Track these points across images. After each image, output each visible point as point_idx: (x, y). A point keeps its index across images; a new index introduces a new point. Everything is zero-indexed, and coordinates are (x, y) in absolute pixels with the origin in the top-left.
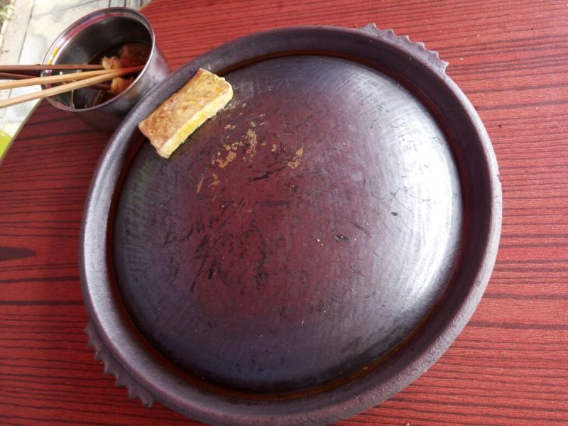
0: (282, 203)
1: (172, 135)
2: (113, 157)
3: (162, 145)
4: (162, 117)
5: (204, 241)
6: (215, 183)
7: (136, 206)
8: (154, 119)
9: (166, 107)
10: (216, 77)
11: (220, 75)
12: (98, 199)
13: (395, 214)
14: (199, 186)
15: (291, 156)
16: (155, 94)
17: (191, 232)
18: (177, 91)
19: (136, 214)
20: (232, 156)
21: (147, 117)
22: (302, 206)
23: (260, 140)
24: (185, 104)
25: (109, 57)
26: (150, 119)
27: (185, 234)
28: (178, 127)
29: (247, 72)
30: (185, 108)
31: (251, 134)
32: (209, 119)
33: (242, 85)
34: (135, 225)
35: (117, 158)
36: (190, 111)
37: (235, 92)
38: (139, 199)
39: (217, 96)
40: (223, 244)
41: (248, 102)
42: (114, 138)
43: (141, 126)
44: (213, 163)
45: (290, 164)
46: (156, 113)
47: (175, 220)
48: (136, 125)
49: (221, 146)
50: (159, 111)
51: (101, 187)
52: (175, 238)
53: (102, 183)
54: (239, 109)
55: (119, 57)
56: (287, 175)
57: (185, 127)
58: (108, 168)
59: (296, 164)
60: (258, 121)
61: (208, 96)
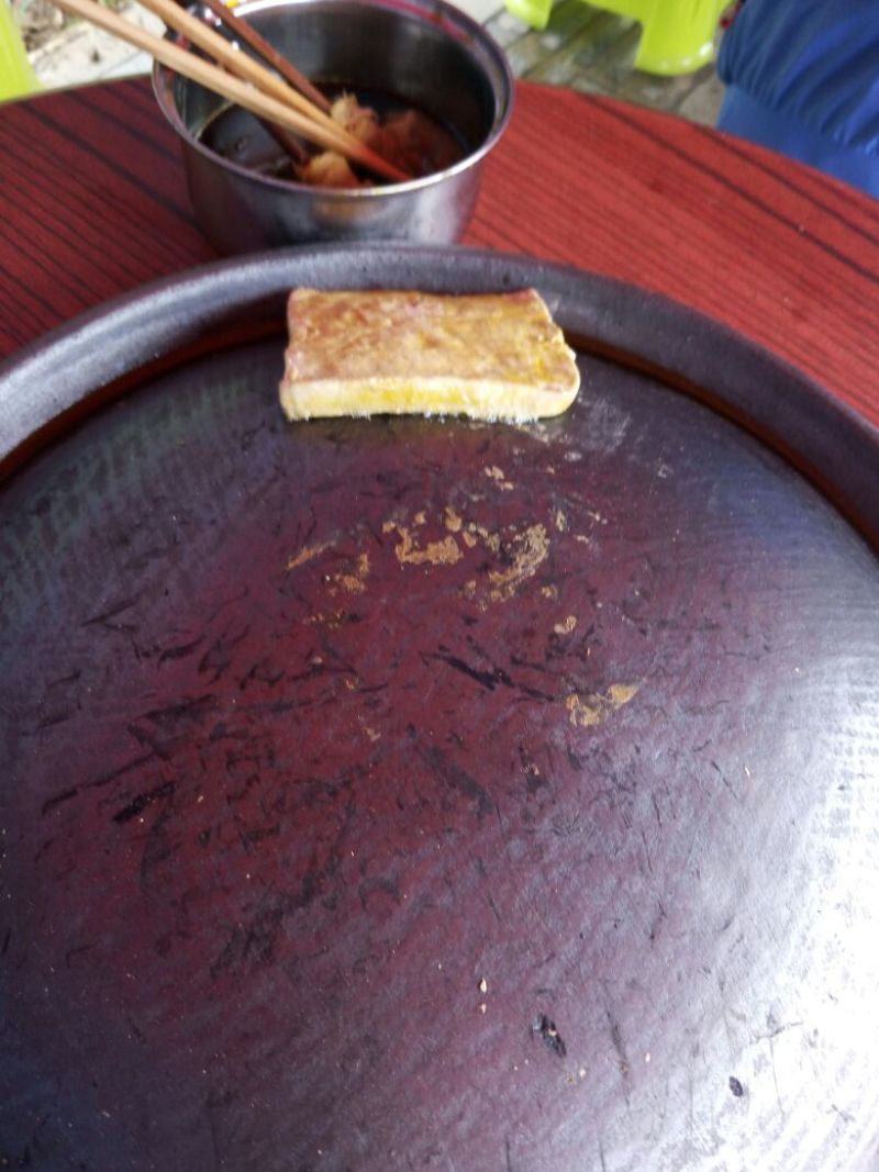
0: (472, 790)
1: (350, 376)
2: (176, 307)
3: (308, 379)
4: (360, 318)
5: (193, 708)
6: (350, 583)
7: (119, 463)
8: (340, 309)
9: (390, 304)
10: (559, 337)
11: (572, 339)
12: (56, 367)
13: (737, 1088)
14: (305, 554)
15: (594, 684)
16: (389, 257)
17: (184, 651)
18: (442, 292)
19: (100, 481)
20: (445, 552)
21: (330, 289)
22: (516, 847)
23: (548, 573)
24: (440, 333)
25: (362, 102)
26: (333, 299)
27: (165, 642)
28: (379, 370)
29: (633, 387)
30: (432, 343)
31: (537, 538)
32: (464, 418)
33: (601, 407)
34: (73, 505)
35: (185, 318)
36: (437, 359)
37: (574, 407)
38: (141, 453)
39: (530, 381)
40: (232, 761)
41: (588, 455)
42: (216, 271)
43: (300, 297)
44: (388, 527)
45: (573, 702)
46: (357, 300)
47: (172, 583)
48: (289, 282)
49: (440, 504)
50: (368, 298)
51: (86, 349)
52: (131, 629)
53: (99, 341)
54: (553, 453)
55: (381, 120)
56: (546, 725)
57: (395, 384)
58: (144, 321)
59: (590, 718)
60: (578, 522)
61: (507, 365)
